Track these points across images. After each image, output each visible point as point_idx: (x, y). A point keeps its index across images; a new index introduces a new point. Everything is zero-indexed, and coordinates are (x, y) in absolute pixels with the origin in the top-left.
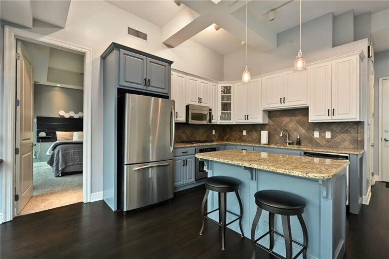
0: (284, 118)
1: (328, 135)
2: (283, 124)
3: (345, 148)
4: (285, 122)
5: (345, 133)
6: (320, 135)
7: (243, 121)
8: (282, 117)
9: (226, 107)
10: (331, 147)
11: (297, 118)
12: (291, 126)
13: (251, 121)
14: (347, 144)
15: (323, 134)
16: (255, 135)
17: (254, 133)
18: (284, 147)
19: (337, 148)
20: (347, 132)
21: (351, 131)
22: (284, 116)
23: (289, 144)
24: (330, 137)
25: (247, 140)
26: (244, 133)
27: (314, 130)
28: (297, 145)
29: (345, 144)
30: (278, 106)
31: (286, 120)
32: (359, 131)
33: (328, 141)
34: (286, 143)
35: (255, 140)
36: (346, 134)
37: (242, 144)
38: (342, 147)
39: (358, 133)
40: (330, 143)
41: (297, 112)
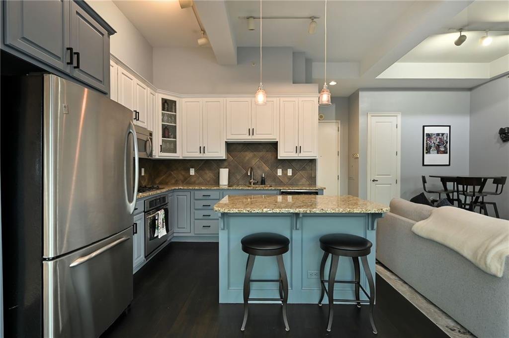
0: (246, 153)
1: (290, 172)
2: (246, 160)
3: (303, 185)
4: (247, 158)
5: (303, 170)
6: (282, 172)
7: (196, 155)
8: (245, 152)
9: (169, 131)
10: (292, 185)
11: (261, 154)
12: (255, 162)
13: (209, 155)
14: (304, 180)
15: (285, 172)
16: (209, 175)
17: (207, 172)
18: (248, 188)
19: (297, 185)
20: (304, 169)
21: (308, 168)
22: (246, 151)
23: (254, 184)
24: (291, 174)
25: (197, 182)
26: (192, 172)
27: (277, 168)
28: (262, 184)
29: (303, 181)
30: (245, 137)
31: (248, 155)
32: (313, 168)
33: (290, 178)
34: (250, 183)
35: (209, 182)
36: (304, 172)
37: (203, 188)
38: (301, 183)
39: (312, 170)
40: (292, 181)
41: (261, 147)
